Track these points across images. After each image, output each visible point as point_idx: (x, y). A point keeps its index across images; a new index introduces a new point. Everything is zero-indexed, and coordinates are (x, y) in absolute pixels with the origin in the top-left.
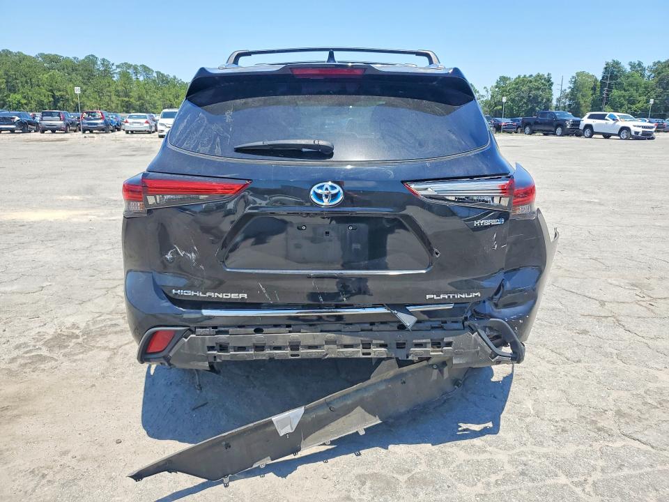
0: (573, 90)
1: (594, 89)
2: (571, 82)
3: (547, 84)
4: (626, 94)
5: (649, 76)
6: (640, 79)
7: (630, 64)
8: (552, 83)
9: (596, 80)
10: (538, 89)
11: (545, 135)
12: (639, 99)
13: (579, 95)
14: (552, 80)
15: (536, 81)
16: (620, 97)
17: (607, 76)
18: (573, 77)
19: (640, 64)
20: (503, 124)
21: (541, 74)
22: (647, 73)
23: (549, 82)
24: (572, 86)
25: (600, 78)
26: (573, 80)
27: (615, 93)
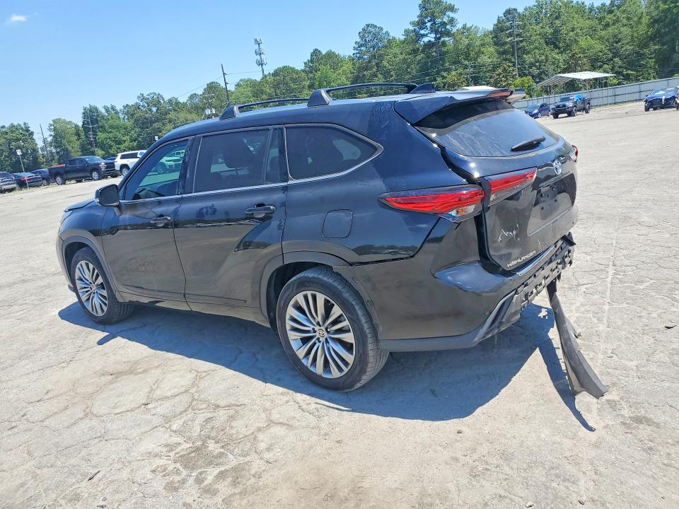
0: (54, 137)
1: (78, 134)
2: (50, 130)
3: (27, 134)
4: (111, 135)
5: (124, 118)
6: (117, 122)
7: (105, 107)
8: (32, 133)
9: (76, 126)
10: (18, 140)
11: (78, 182)
12: (124, 139)
13: (64, 142)
14: (31, 129)
15: (12, 132)
16: (106, 139)
17: (88, 122)
18: (51, 125)
19: (113, 108)
20: (26, 178)
21: (15, 124)
22: (121, 116)
23: (28, 133)
24: (52, 133)
25: (80, 124)
26: (52, 127)
27: (101, 136)
